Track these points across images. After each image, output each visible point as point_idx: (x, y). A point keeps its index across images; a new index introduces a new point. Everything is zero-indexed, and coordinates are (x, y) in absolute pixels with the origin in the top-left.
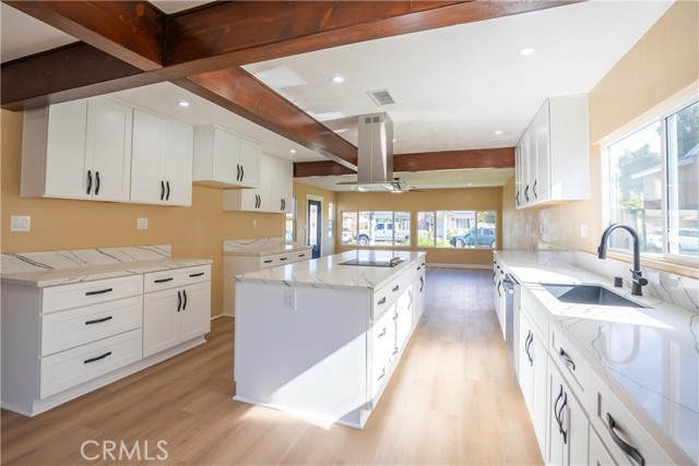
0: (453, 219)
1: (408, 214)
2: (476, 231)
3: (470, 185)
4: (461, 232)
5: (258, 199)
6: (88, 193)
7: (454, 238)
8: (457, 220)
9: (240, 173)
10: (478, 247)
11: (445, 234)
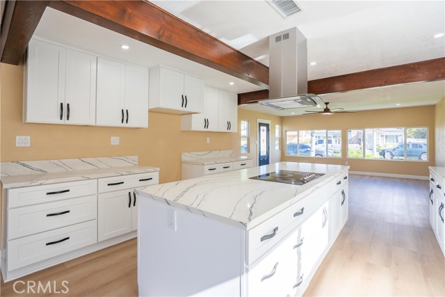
0: (382, 136)
1: (339, 132)
2: (406, 145)
3: (398, 105)
4: (391, 145)
5: (206, 122)
6: (61, 118)
7: (383, 151)
8: (386, 137)
9: (184, 101)
10: (409, 159)
11: (375, 148)
